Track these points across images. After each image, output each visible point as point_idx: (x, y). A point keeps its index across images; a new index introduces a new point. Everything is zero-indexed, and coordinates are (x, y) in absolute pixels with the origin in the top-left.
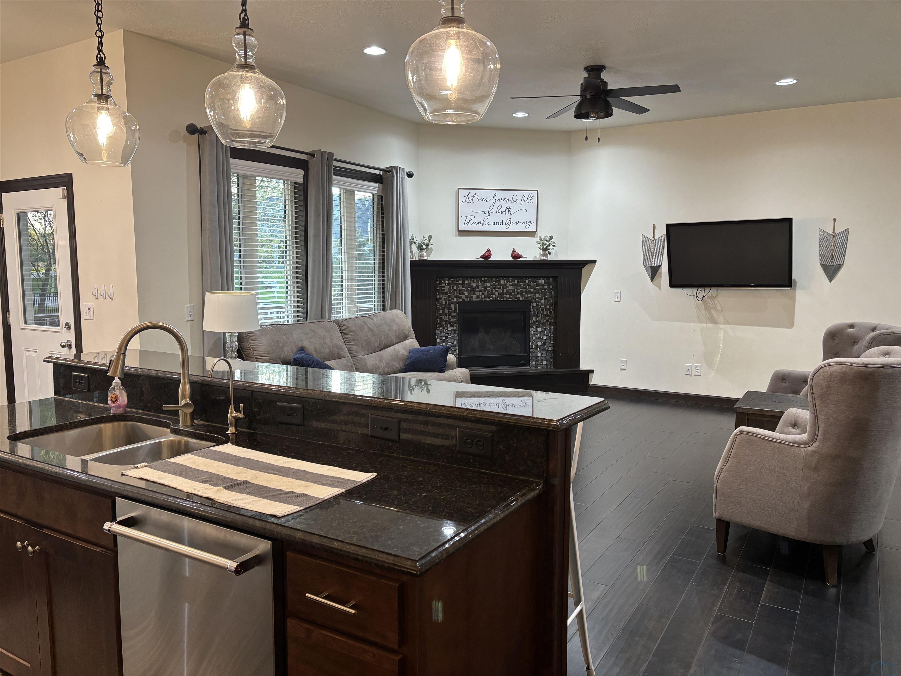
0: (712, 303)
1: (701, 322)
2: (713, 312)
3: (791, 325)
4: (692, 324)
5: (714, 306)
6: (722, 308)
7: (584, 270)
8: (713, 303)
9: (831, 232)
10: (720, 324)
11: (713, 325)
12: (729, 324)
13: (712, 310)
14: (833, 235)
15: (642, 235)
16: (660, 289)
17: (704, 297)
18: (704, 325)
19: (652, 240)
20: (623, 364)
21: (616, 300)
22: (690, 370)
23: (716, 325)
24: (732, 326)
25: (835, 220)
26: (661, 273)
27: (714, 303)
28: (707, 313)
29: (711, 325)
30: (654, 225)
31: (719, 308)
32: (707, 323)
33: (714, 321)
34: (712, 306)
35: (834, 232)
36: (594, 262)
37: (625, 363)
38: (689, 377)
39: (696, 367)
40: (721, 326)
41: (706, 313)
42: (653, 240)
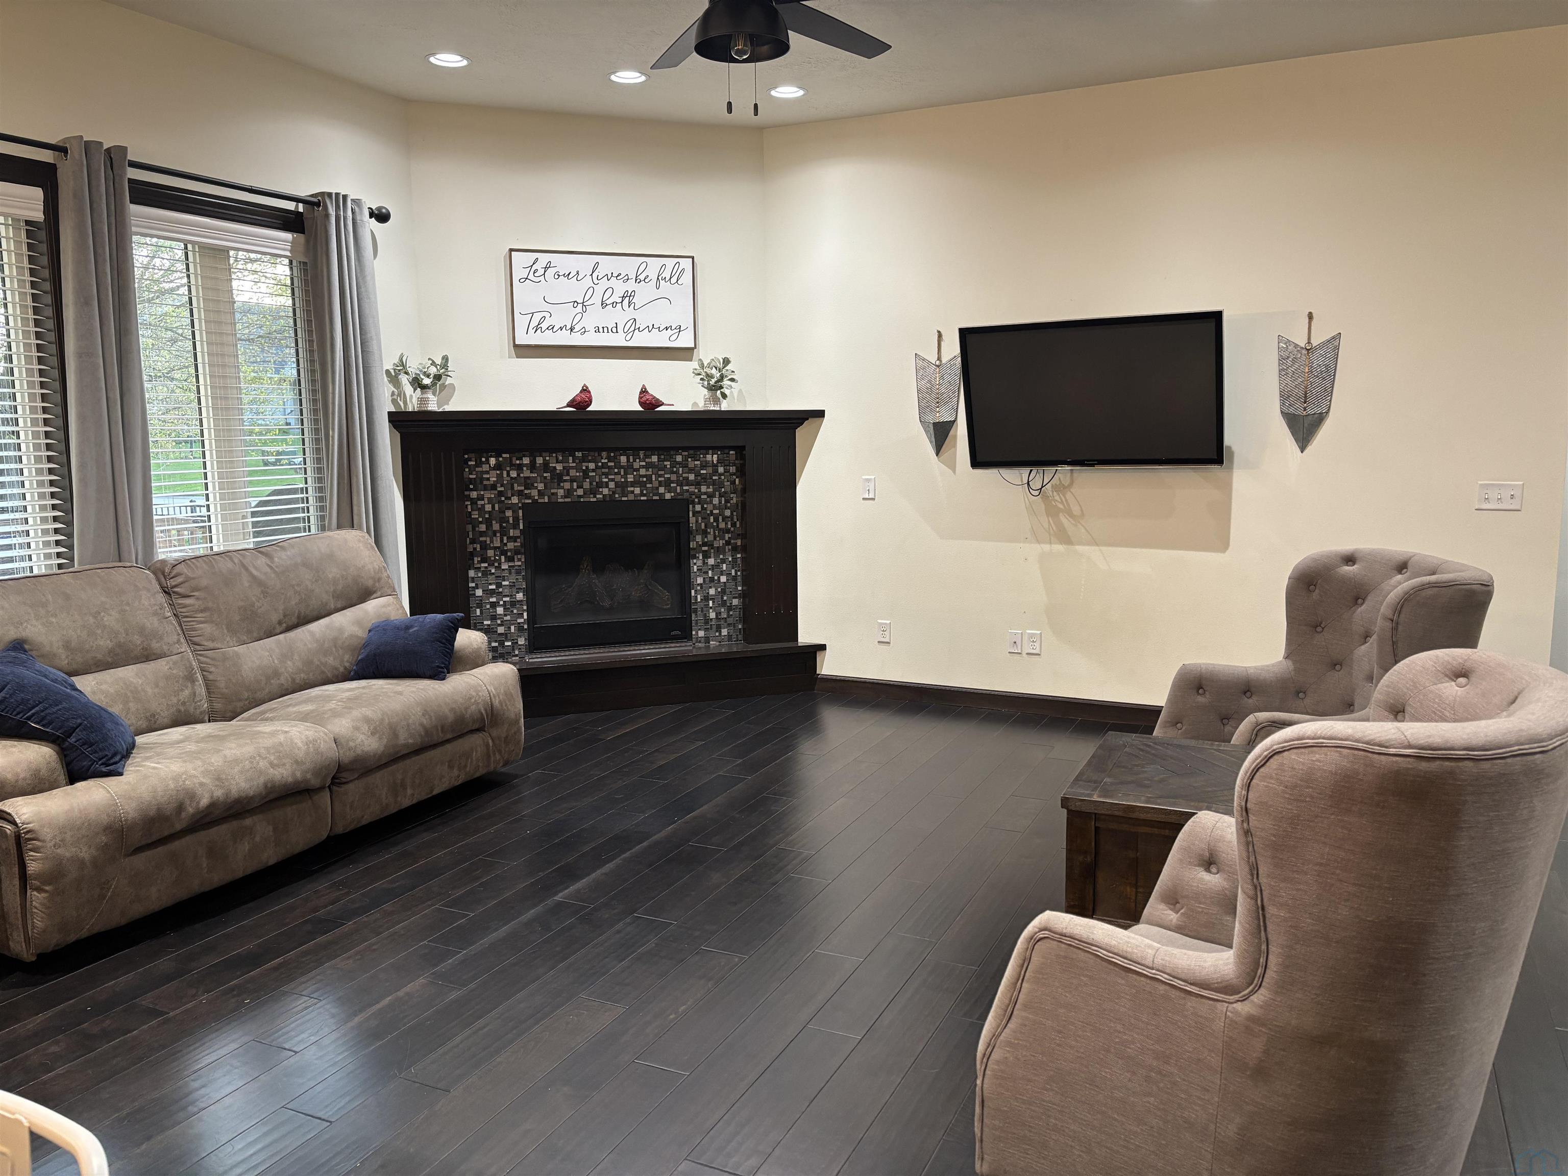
0: (1062, 500)
1: (1039, 542)
2: (1065, 520)
3: (1222, 544)
4: (1021, 545)
5: (1064, 506)
6: (1082, 511)
7: (801, 433)
8: (1064, 500)
9: (1302, 343)
10: (1081, 543)
11: (1065, 546)
12: (1097, 545)
13: (1061, 514)
14: (1308, 350)
15: (916, 354)
16: (954, 472)
17: (1042, 487)
18: (1046, 547)
19: (936, 366)
20: (883, 631)
21: (867, 496)
22: (1019, 643)
23: (1070, 547)
24: (1104, 548)
25: (1310, 316)
26: (955, 437)
27: (1066, 500)
28: (1051, 521)
29: (1058, 548)
30: (939, 332)
31: (1076, 510)
32: (1051, 543)
33: (1065, 539)
34: (1061, 506)
35: (1309, 343)
36: (820, 414)
37: (888, 630)
38: (1016, 657)
39: (1031, 635)
40: (1080, 548)
41: (1049, 522)
42: (938, 366)
